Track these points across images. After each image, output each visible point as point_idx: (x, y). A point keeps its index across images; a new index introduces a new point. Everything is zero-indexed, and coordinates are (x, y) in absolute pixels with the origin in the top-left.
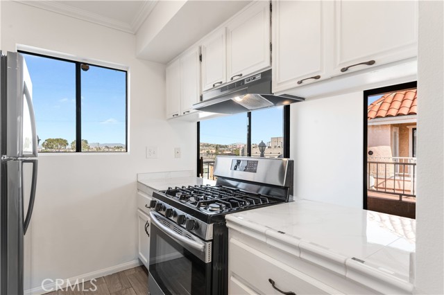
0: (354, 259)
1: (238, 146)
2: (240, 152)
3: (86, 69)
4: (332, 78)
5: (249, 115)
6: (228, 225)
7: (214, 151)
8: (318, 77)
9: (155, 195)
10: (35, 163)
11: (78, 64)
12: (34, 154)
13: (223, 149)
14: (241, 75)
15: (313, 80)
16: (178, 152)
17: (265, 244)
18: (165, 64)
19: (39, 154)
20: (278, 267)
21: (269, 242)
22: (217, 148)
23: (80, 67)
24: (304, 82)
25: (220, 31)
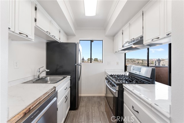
0: (155, 104)
1: (153, 60)
2: (154, 62)
3: (93, 42)
4: (165, 38)
5: (148, 49)
6: (124, 87)
7: (141, 62)
8: (158, 38)
9: (107, 76)
10: (81, 66)
11: (91, 41)
12: (81, 64)
13: (145, 61)
14: (134, 38)
15: (157, 39)
16: (118, 63)
17: (132, 95)
18: (113, 37)
19: (82, 63)
20: (134, 103)
21: (133, 94)
22: (142, 61)
23: (92, 41)
24: (154, 40)
25: (128, 25)
